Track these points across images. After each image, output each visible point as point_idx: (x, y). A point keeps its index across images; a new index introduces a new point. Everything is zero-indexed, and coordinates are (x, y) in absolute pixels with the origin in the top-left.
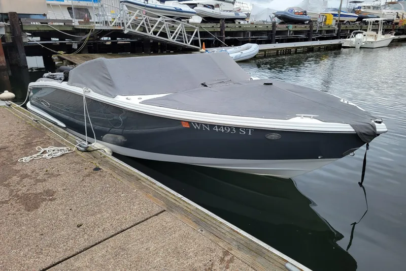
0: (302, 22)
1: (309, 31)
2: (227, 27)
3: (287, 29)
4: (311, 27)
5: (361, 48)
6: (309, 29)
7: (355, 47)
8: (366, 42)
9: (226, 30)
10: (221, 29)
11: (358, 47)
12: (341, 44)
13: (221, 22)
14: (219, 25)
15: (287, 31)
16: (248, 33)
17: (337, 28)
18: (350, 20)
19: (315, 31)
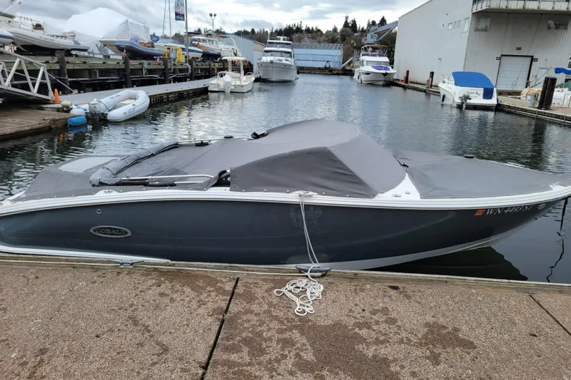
0: (150, 57)
1: (163, 69)
2: (68, 62)
3: (140, 67)
4: (165, 64)
5: (231, 92)
6: (163, 67)
7: (224, 92)
8: (235, 86)
9: (69, 67)
10: (60, 66)
11: (228, 91)
12: (207, 88)
13: (57, 54)
14: (56, 59)
15: (142, 69)
16: (96, 72)
17: (190, 67)
18: (194, 56)
19: (170, 69)
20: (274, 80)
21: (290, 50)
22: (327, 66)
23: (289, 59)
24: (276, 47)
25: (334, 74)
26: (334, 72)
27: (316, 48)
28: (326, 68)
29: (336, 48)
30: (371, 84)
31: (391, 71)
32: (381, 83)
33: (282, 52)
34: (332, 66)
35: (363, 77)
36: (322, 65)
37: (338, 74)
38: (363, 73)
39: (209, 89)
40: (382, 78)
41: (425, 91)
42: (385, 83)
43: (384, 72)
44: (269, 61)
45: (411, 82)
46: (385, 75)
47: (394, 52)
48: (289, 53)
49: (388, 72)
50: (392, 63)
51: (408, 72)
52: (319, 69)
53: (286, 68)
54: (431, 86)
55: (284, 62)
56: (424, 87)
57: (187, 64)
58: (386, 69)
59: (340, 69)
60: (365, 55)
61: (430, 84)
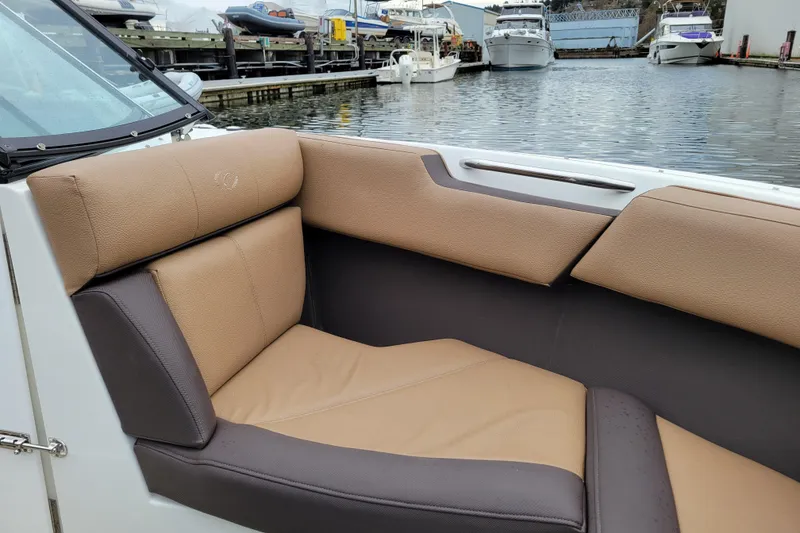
0: (288, 32)
1: (305, 52)
3: (258, 47)
4: (309, 44)
5: (412, 83)
6: (305, 48)
7: (401, 83)
8: (418, 72)
11: (407, 81)
12: (374, 78)
15: (261, 51)
16: (168, 55)
17: (357, 49)
18: (374, 34)
19: (318, 52)
20: (510, 66)
21: (539, 16)
22: (612, 45)
23: (537, 30)
24: (517, 13)
25: (623, 57)
26: (622, 54)
27: (595, 18)
28: (609, 48)
29: (627, 16)
30: (677, 63)
31: (715, 38)
32: (695, 60)
33: (525, 20)
34: (620, 44)
35: (664, 54)
36: (603, 44)
37: (628, 56)
38: (663, 47)
39: (378, 80)
40: (698, 51)
41: (776, 67)
42: (702, 61)
43: (700, 40)
44: (503, 35)
45: (750, 57)
46: (700, 45)
47: (723, 8)
48: (536, 20)
49: (708, 40)
50: (718, 26)
51: (746, 38)
52: (599, 50)
53: (532, 44)
54: (789, 57)
55: (527, 35)
56: (775, 61)
57: (355, 45)
58: (703, 35)
59: (633, 47)
60: (668, 16)
61: (787, 52)
